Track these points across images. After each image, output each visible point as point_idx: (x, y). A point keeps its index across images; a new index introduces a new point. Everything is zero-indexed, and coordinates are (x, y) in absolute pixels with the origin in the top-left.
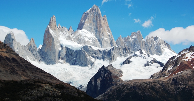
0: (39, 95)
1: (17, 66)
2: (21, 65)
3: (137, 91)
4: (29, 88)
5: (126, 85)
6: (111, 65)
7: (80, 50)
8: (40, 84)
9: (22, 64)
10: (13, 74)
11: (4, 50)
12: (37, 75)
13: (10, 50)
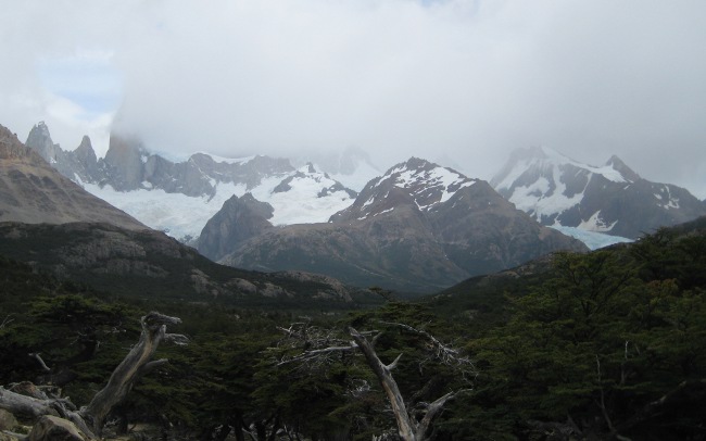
0: (99, 254)
1: (54, 193)
2: (63, 193)
3: (302, 247)
4: (80, 241)
5: (278, 236)
6: (248, 195)
7: (186, 163)
8: (102, 232)
9: (64, 190)
10: (46, 210)
11: (27, 160)
12: (95, 214)
13: (38, 160)
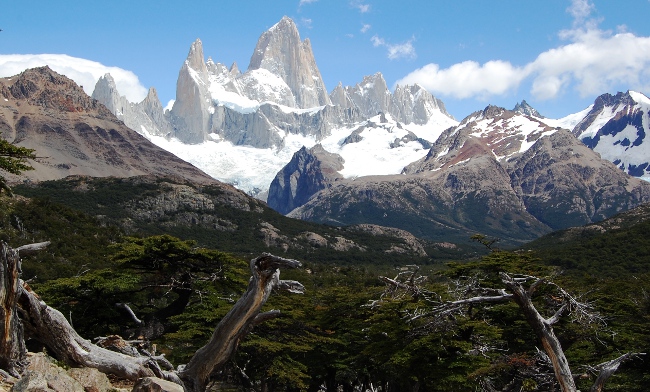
0: (168, 207)
1: (121, 146)
2: (130, 146)
3: (374, 199)
4: (148, 194)
5: (350, 188)
6: (319, 146)
7: (254, 114)
8: (169, 185)
9: (131, 142)
10: (113, 163)
11: (93, 113)
12: (162, 166)
13: (105, 113)
